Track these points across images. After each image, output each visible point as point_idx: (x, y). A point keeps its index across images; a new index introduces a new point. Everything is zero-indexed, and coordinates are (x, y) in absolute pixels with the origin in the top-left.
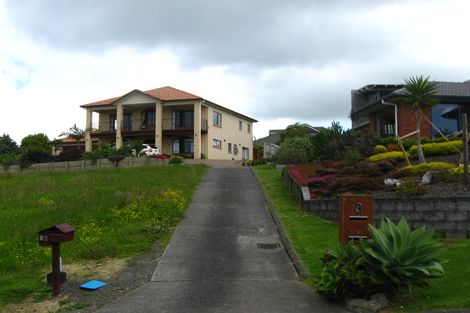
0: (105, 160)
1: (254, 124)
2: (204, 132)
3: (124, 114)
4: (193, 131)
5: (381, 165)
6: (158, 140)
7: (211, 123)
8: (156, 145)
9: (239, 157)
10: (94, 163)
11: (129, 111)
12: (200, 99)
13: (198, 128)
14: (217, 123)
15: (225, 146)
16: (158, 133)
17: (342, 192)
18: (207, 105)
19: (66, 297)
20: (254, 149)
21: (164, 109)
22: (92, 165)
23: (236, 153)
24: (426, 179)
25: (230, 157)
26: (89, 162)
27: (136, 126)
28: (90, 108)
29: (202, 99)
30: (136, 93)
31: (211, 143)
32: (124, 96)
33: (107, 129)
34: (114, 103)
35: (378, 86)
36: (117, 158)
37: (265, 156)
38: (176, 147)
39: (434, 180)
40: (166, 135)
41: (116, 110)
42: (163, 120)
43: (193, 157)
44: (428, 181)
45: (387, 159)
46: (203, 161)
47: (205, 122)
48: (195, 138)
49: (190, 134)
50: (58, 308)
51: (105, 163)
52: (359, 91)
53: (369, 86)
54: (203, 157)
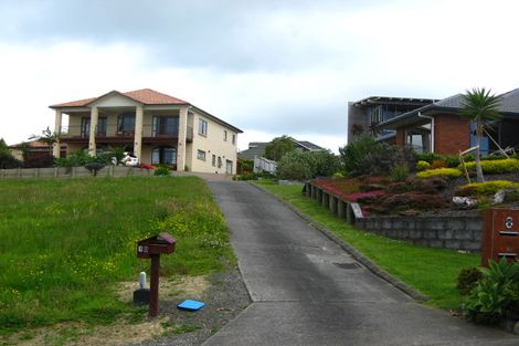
0: (82, 169)
1: (239, 134)
2: (189, 142)
3: (99, 118)
4: (177, 139)
5: (435, 182)
6: (137, 148)
7: (196, 131)
8: (135, 154)
9: (223, 170)
10: (69, 171)
11: (104, 115)
12: (187, 104)
13: (182, 137)
14: (203, 133)
15: (209, 158)
16: (138, 140)
17: (404, 209)
18: (194, 110)
19: (167, 318)
20: (238, 163)
21: (146, 114)
22: (66, 173)
23: (219, 167)
24: (498, 198)
25: (213, 170)
26: (63, 169)
27: (111, 131)
28: (60, 109)
29: (189, 104)
30: (114, 94)
31: (195, 154)
32: (100, 98)
33: (77, 133)
34: (88, 105)
35: (382, 99)
36: (95, 166)
37: (255, 171)
38: (156, 157)
39: (506, 199)
40: (146, 143)
41: (89, 113)
42: (144, 125)
43: (175, 168)
44: (501, 200)
45: (440, 176)
46: (187, 174)
47: (190, 130)
48: (180, 148)
49: (173, 143)
50: (162, 330)
51: (81, 171)
52: (359, 103)
53: (371, 99)
54: (186, 169)
